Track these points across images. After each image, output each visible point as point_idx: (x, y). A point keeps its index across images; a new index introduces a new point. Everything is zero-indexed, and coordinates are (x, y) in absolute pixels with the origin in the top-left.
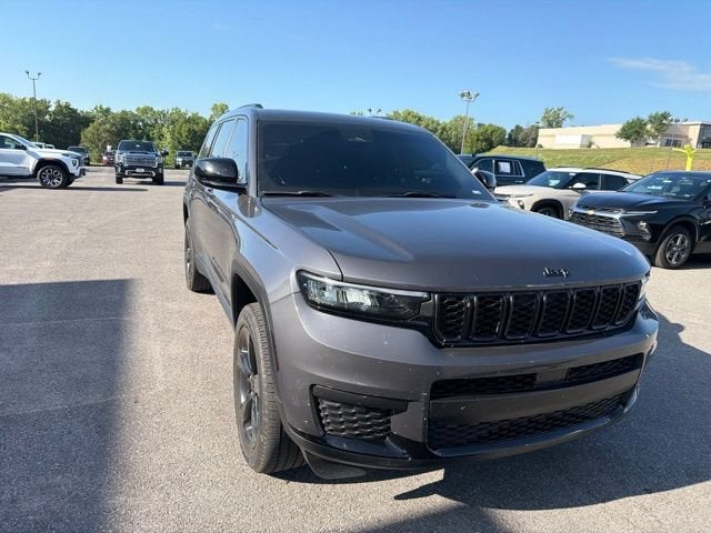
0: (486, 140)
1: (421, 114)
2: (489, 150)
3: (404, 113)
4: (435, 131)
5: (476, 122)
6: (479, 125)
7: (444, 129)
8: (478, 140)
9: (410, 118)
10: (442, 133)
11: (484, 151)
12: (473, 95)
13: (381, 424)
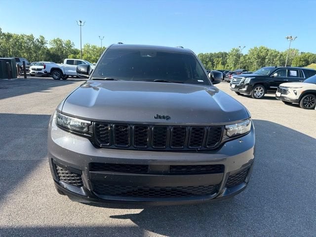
0: (305, 60)
1: (269, 48)
2: (306, 66)
3: (260, 48)
4: (276, 56)
5: (300, 52)
6: (302, 53)
7: (281, 55)
8: (300, 60)
9: (262, 50)
10: (280, 57)
11: (303, 66)
12: (293, 38)
13: (78, 180)
